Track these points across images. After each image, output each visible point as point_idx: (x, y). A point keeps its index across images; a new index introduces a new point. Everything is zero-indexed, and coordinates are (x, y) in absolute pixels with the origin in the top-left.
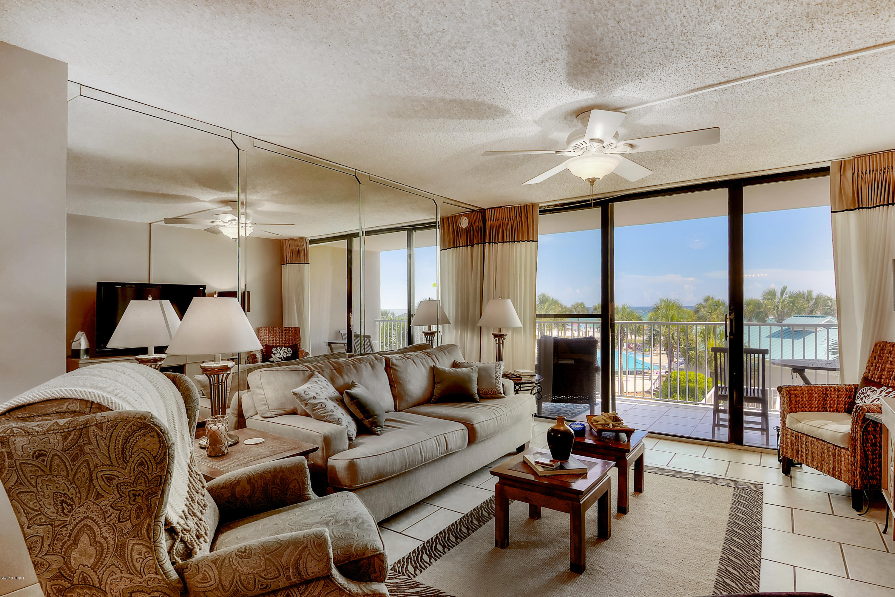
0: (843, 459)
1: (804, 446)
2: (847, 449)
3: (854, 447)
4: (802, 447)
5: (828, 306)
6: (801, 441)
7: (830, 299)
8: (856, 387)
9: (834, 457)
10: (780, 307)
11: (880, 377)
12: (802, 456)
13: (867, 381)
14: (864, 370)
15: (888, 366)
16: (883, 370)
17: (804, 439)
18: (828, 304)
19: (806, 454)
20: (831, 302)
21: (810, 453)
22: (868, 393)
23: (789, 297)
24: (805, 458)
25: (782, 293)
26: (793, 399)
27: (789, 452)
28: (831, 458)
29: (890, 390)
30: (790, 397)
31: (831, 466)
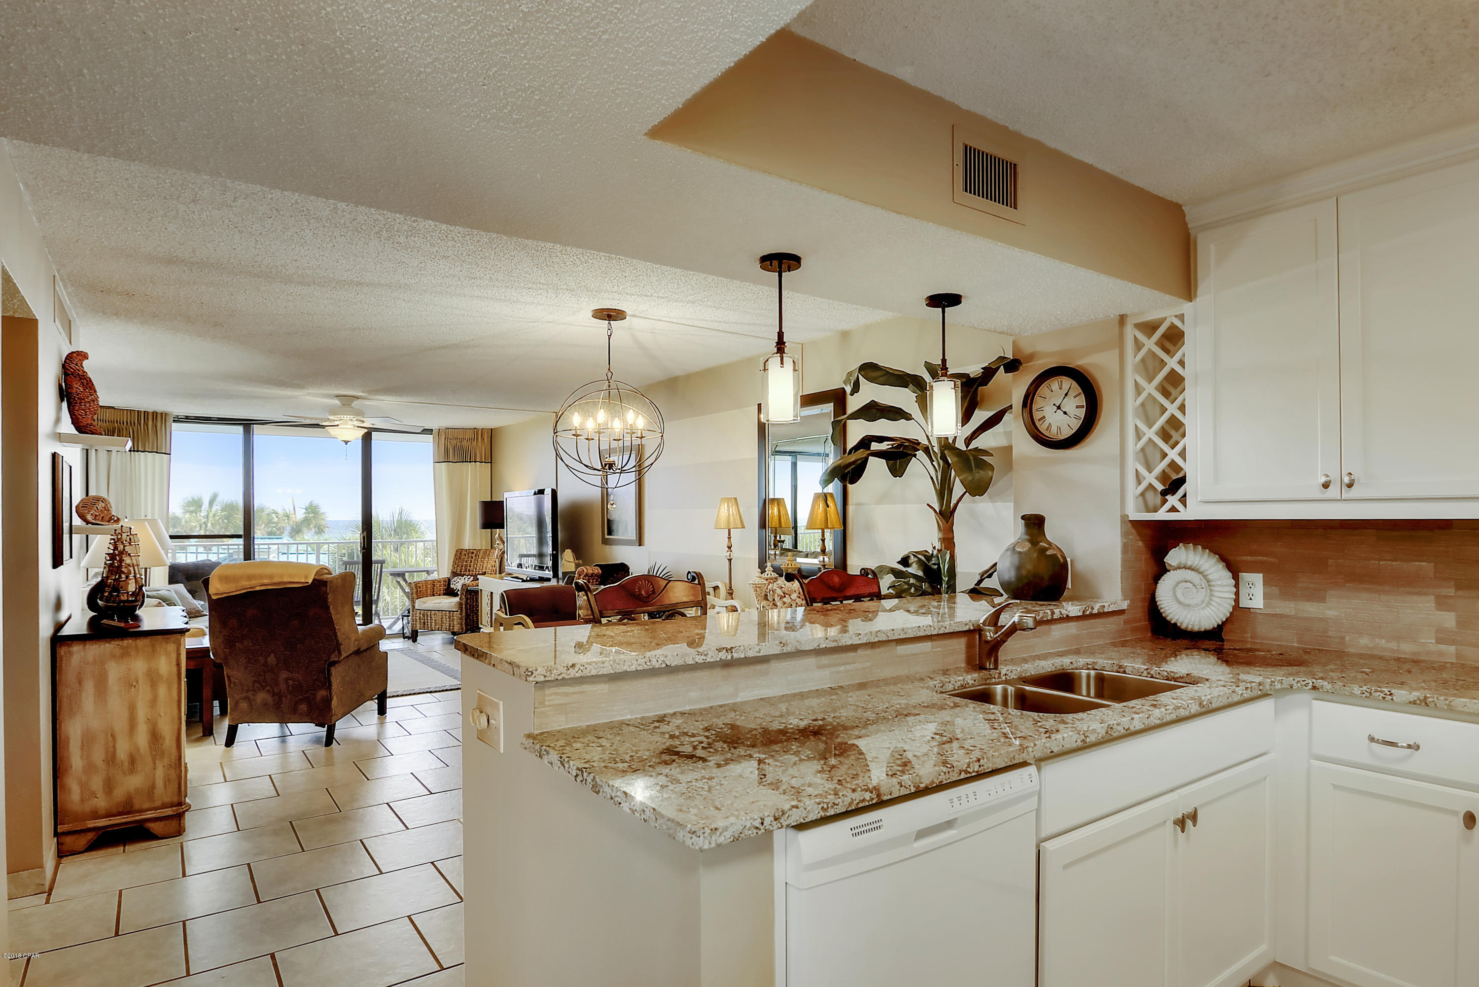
0: (455, 618)
1: (429, 618)
2: (457, 611)
3: (461, 609)
4: (427, 620)
5: (274, 523)
6: (427, 615)
7: (276, 513)
8: (449, 580)
9: (449, 618)
10: (209, 525)
11: (461, 571)
12: (428, 625)
13: (455, 574)
14: (451, 568)
15: (465, 563)
16: (462, 566)
17: (429, 614)
18: (274, 520)
19: (431, 623)
20: (277, 517)
21: (434, 621)
22: (458, 580)
23: (223, 510)
24: (429, 626)
25: (211, 503)
26: (419, 590)
27: (418, 625)
28: (448, 620)
29: (469, 577)
30: (417, 589)
31: (448, 625)
